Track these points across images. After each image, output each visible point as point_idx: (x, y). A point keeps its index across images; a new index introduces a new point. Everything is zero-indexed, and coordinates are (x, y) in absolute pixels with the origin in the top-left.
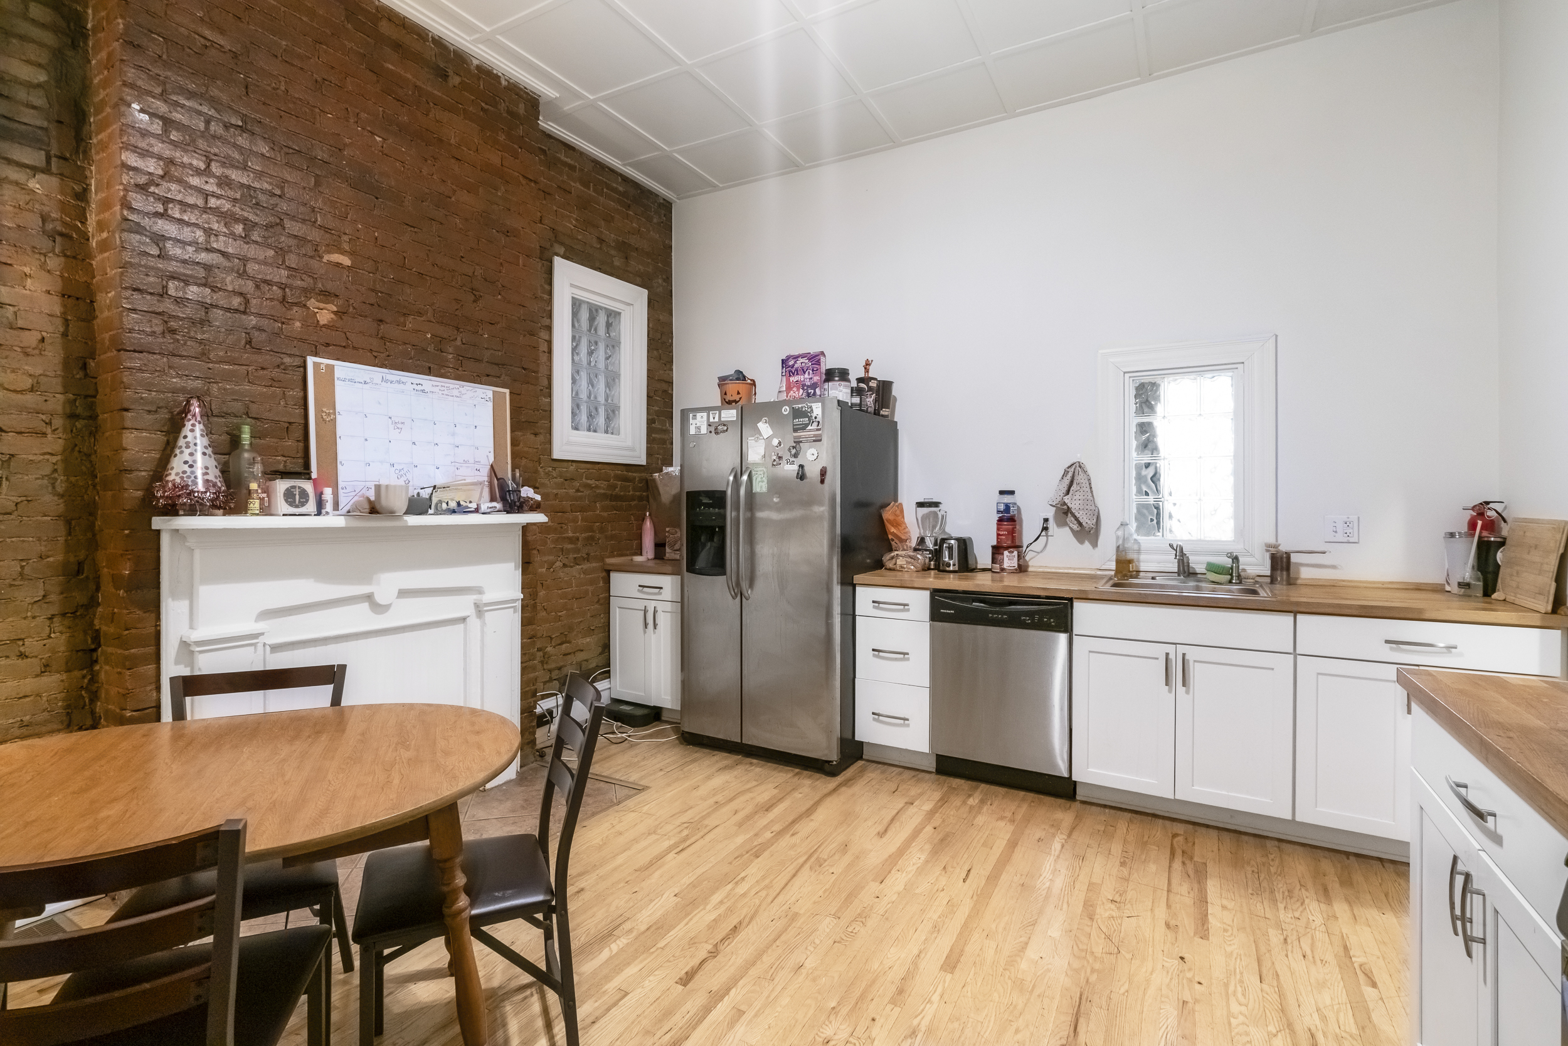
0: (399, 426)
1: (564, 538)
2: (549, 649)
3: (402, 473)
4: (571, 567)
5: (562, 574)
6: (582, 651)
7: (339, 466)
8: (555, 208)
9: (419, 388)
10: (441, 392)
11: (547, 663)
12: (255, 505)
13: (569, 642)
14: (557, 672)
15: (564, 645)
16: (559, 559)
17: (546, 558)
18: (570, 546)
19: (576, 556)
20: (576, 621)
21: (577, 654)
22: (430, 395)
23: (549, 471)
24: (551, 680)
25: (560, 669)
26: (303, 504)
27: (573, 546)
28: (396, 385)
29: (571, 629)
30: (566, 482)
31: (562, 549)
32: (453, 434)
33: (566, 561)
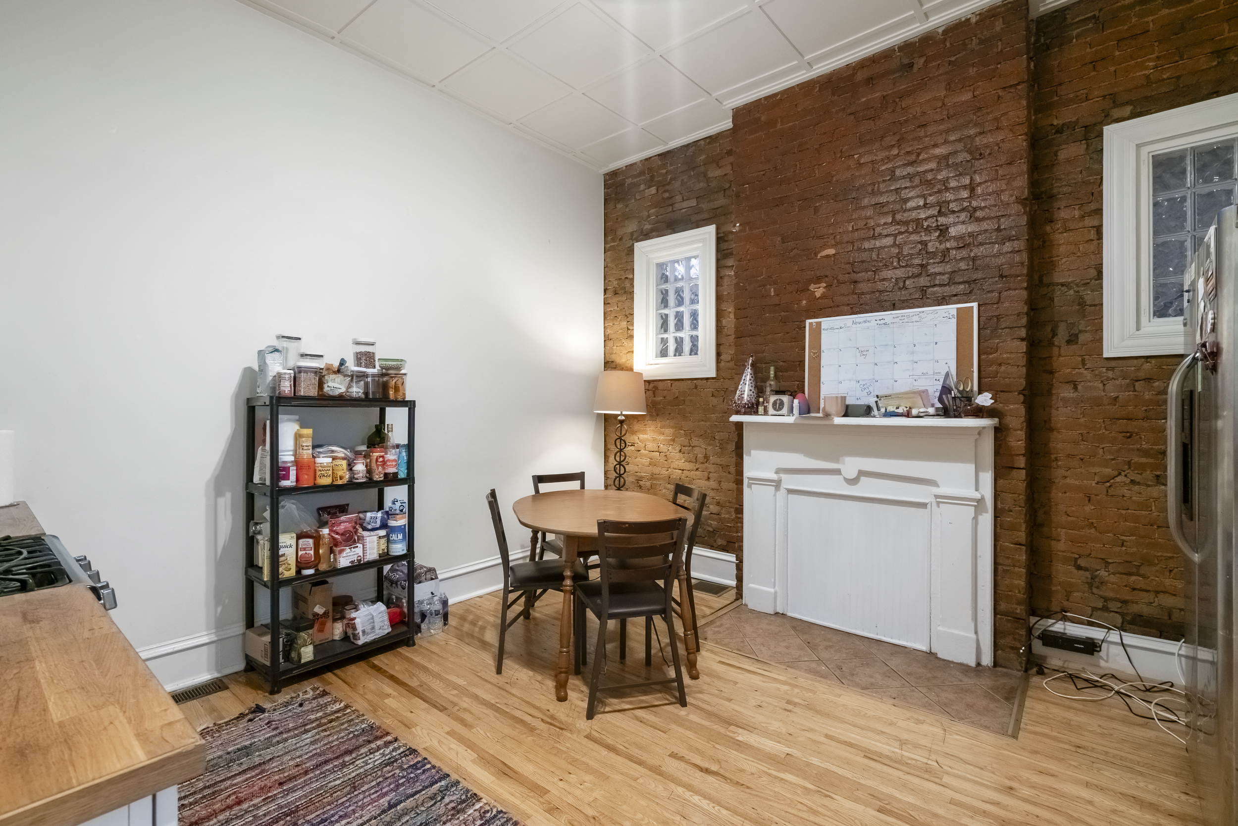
0: (865, 353)
1: (1133, 450)
2: (1103, 573)
3: (865, 386)
4: (1148, 486)
5: (1127, 493)
6: (1175, 595)
7: (821, 385)
8: (1112, 69)
9: (882, 322)
10: (901, 322)
11: (1098, 588)
12: (761, 409)
13: (1144, 577)
14: (1119, 605)
15: (1133, 578)
16: (1123, 473)
17: (1097, 470)
18: (1144, 460)
19: (1158, 473)
20: (1159, 554)
21: (1161, 596)
22: (891, 326)
23: (1101, 372)
24: (1105, 609)
25: (1124, 602)
26: (780, 409)
27: (1152, 461)
28: (864, 325)
29: (1147, 561)
30: (1137, 384)
31: (1129, 463)
32: (913, 353)
33: (1137, 478)
